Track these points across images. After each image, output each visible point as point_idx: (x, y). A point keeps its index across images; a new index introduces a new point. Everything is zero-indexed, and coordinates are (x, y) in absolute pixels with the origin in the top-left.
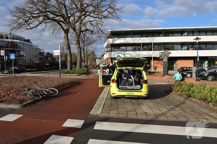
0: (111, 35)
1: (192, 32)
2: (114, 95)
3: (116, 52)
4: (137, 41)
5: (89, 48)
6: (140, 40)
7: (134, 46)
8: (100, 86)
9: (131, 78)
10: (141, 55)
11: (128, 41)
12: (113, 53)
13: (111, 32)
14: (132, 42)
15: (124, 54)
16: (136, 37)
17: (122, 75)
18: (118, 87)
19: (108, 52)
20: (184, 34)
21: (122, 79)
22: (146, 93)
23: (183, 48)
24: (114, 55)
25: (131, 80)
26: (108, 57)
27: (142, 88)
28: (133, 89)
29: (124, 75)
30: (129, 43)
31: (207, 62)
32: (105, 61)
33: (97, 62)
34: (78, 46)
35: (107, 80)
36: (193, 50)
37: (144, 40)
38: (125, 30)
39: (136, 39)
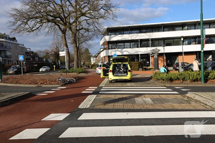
0: (107, 32)
1: (194, 25)
2: (111, 80)
3: (113, 50)
4: (135, 38)
5: (83, 46)
6: (138, 36)
7: (132, 43)
8: (101, 77)
9: (122, 70)
10: (139, 52)
11: (125, 38)
12: (110, 51)
13: (108, 28)
14: (130, 39)
15: (121, 52)
16: (134, 33)
17: (115, 68)
18: (113, 75)
19: (105, 50)
20: (184, 28)
21: (115, 70)
22: (130, 78)
23: (184, 43)
24: (111, 53)
25: (121, 71)
26: (105, 55)
27: (127, 75)
28: (122, 76)
29: (117, 68)
30: (126, 39)
31: (211, 57)
32: (102, 59)
33: (92, 61)
34: (74, 45)
35: (106, 73)
36: (195, 44)
37: (142, 36)
38: (121, 26)
39: (133, 36)
